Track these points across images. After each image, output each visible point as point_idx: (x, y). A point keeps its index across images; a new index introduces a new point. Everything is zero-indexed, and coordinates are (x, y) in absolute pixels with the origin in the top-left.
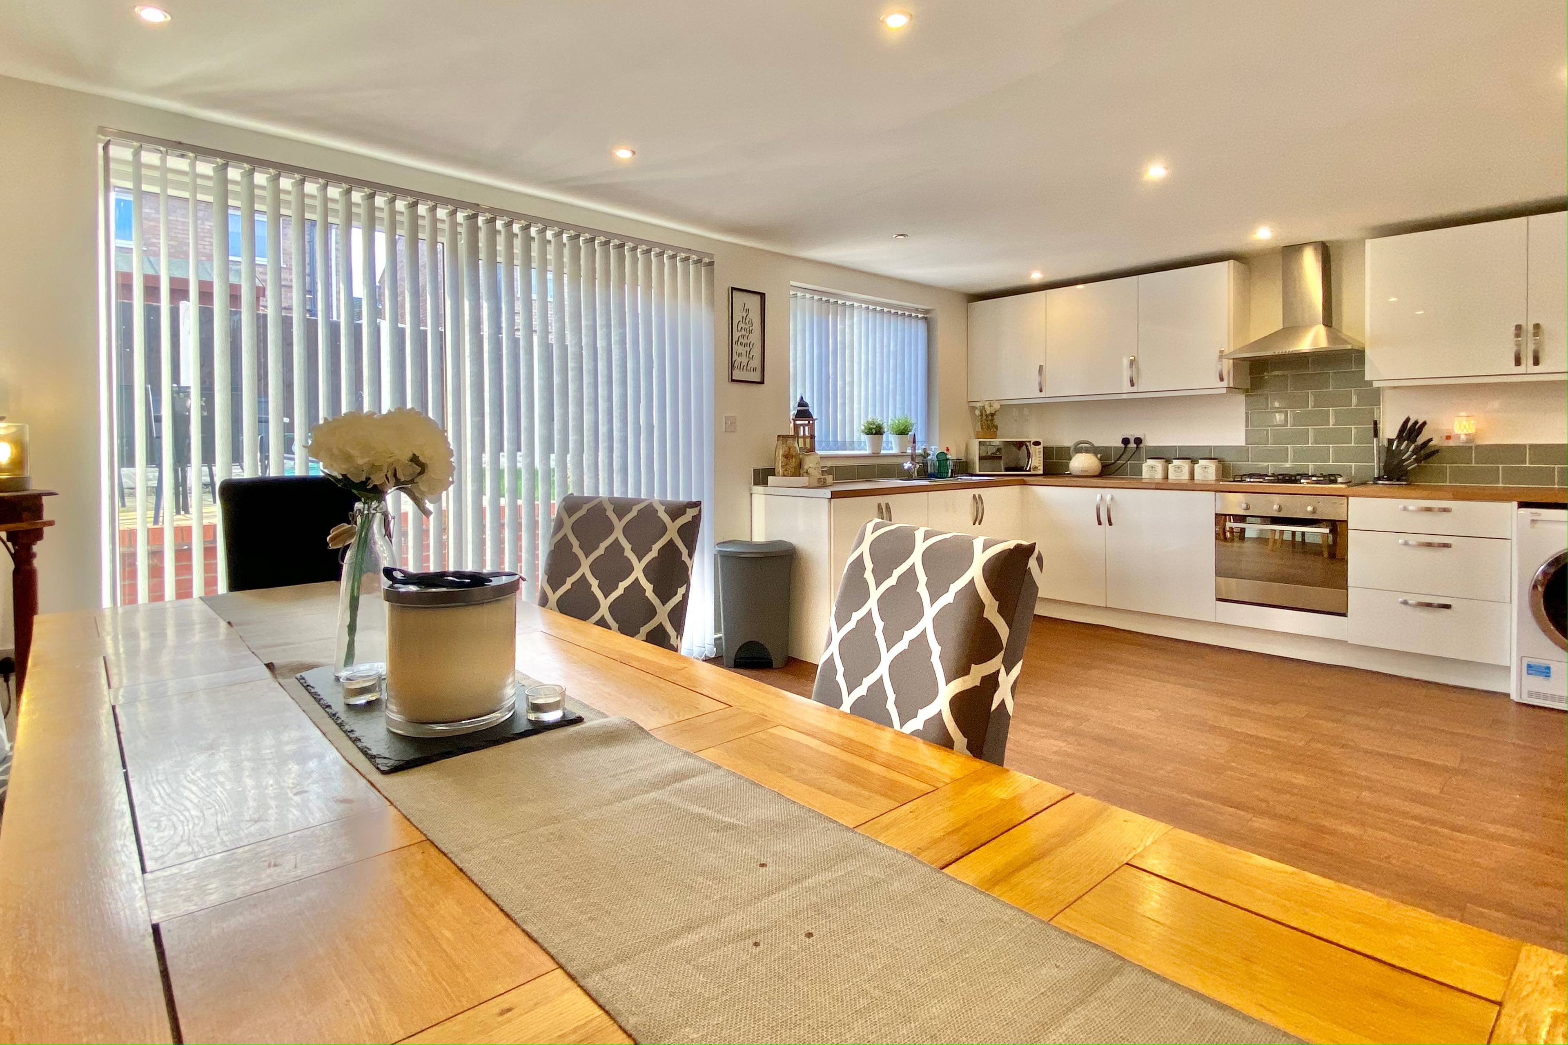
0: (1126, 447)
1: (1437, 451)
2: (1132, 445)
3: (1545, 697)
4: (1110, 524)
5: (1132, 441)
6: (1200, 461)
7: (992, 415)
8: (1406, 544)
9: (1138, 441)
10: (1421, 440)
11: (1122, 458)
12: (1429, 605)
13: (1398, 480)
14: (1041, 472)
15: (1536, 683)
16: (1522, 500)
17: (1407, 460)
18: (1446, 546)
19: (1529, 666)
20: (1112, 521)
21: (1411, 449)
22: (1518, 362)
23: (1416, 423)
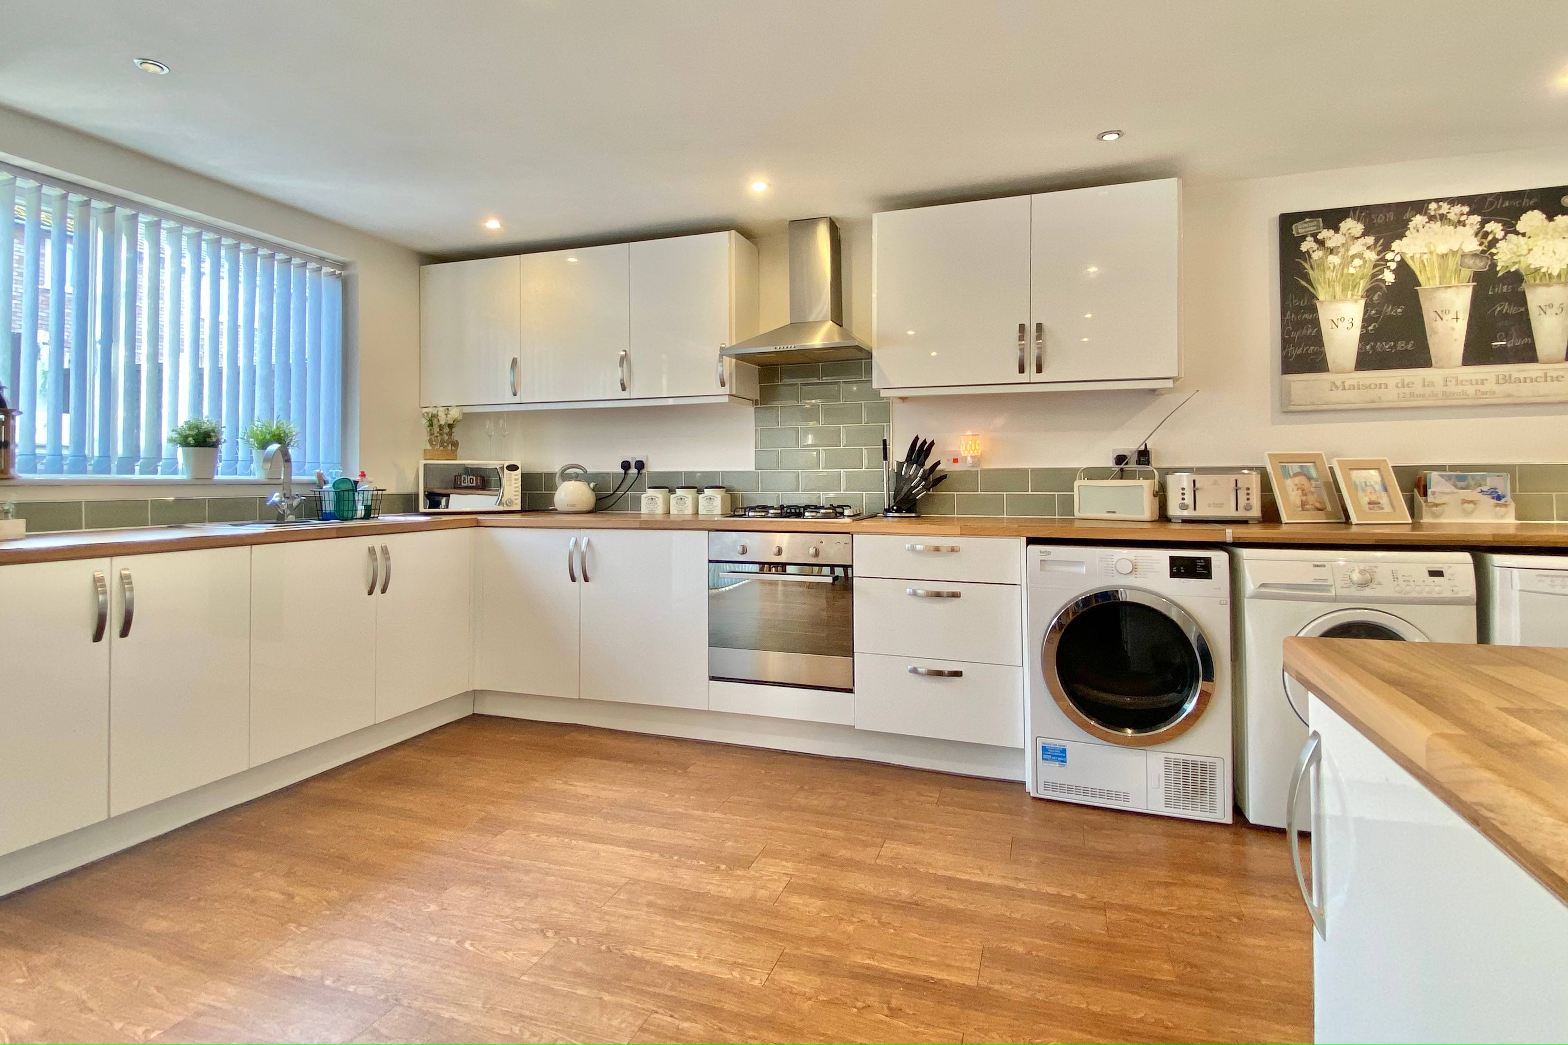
0: (625, 473)
1: (945, 477)
2: (633, 471)
3: (1061, 787)
4: (586, 579)
5: (633, 465)
6: (705, 490)
7: (450, 426)
8: (914, 594)
9: (640, 465)
10: (929, 464)
11: (620, 489)
12: (940, 673)
13: (908, 511)
14: (519, 508)
15: (1052, 771)
16: (1030, 535)
17: (915, 487)
18: (955, 595)
19: (1044, 749)
20: (589, 575)
21: (919, 475)
22: (1022, 370)
23: (925, 442)
